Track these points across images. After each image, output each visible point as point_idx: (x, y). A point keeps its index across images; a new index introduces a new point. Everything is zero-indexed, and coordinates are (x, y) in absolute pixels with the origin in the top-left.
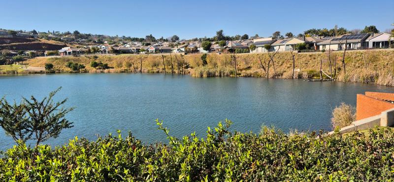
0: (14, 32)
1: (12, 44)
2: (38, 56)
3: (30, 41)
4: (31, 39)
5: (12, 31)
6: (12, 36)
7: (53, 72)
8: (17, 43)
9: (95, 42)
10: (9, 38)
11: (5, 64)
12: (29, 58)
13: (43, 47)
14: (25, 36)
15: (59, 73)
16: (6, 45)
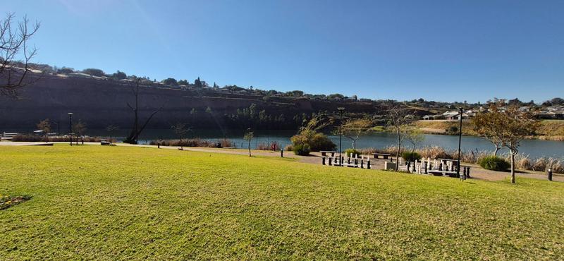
7: (460, 135)
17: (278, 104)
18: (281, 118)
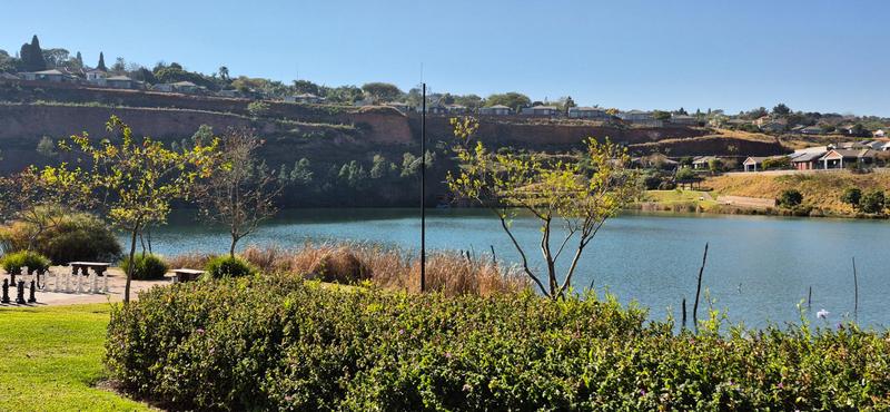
0: (665, 113)
1: (663, 141)
2: (728, 170)
3: (698, 133)
4: (699, 128)
5: (661, 113)
6: (661, 124)
7: (805, 214)
8: (673, 140)
9: (845, 132)
10: (656, 129)
11: (661, 189)
12: (711, 175)
13: (731, 148)
14: (687, 122)
15: (823, 216)
16: (650, 144)
17: (296, 126)
18: (300, 172)
